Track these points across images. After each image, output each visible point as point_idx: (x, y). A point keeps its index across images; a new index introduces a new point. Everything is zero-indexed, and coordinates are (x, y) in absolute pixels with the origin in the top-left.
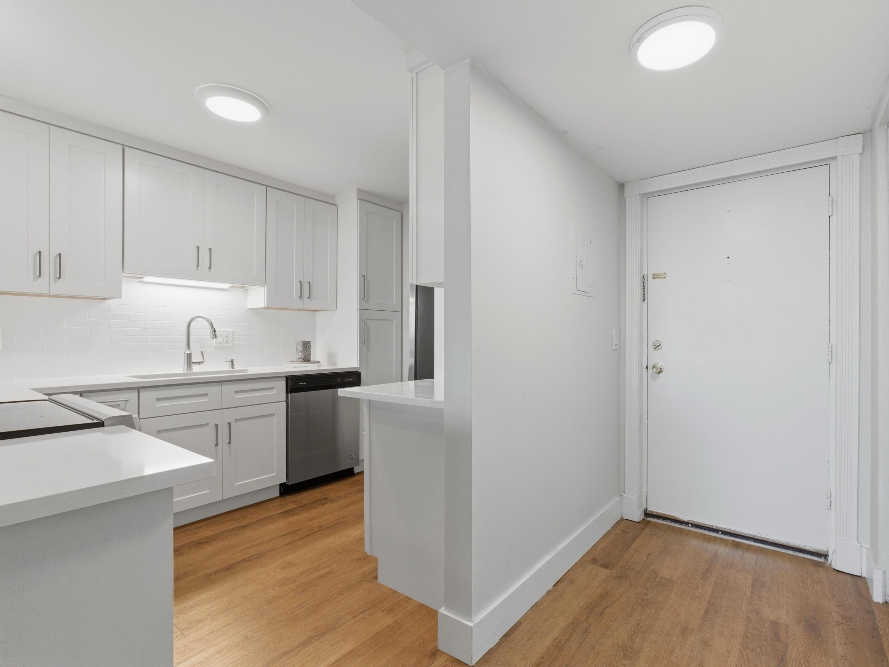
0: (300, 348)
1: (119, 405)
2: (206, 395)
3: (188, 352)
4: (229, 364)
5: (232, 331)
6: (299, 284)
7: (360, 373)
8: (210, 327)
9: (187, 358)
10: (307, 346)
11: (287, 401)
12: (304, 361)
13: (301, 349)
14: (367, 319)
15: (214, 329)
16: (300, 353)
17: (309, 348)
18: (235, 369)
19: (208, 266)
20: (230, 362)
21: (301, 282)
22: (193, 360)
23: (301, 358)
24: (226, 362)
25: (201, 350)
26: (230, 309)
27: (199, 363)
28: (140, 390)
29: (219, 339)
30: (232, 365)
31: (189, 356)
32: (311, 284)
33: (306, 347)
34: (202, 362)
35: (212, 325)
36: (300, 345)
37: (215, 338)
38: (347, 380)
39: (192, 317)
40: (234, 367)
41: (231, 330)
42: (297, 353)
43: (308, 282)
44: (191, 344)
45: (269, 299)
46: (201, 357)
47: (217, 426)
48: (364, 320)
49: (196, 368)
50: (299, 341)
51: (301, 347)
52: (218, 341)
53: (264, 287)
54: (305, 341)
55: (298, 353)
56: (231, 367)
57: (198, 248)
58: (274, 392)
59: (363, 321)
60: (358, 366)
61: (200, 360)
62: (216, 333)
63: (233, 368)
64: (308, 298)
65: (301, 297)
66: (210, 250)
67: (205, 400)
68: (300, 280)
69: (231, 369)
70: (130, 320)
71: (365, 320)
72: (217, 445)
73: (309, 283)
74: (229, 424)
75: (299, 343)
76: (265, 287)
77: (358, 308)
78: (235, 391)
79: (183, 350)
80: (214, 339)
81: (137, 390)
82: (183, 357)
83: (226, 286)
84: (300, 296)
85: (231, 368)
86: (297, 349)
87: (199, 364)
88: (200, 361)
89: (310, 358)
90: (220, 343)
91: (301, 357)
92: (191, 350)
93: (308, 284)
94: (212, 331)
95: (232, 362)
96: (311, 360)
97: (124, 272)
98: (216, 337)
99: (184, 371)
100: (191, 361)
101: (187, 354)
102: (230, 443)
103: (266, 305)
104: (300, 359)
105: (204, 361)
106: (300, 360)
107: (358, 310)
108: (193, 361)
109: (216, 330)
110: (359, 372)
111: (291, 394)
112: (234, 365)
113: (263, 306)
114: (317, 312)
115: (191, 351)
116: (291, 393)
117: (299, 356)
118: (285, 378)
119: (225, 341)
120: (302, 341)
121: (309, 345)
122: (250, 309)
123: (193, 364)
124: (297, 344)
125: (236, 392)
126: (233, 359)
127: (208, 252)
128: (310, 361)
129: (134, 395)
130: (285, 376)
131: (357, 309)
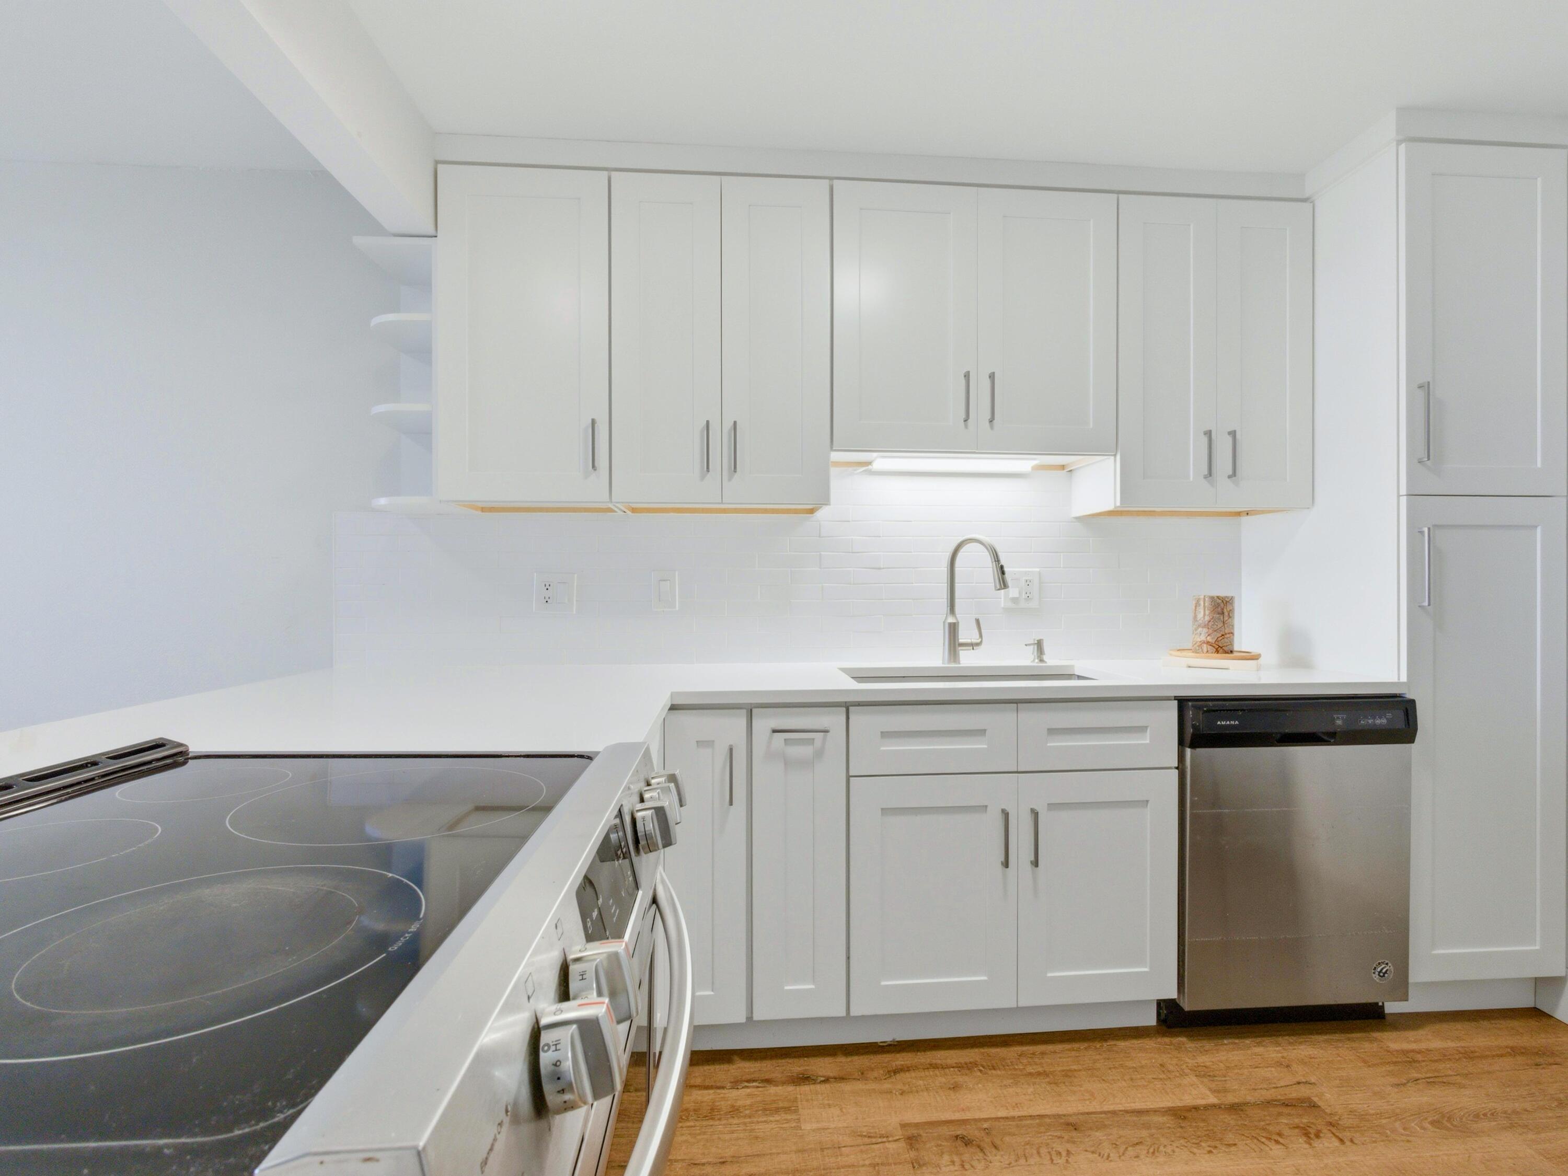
0: (1203, 615)
1: (813, 739)
2: (982, 732)
3: (951, 620)
4: (1034, 648)
5: (1040, 573)
6: (1205, 440)
7: (1413, 702)
8: (994, 563)
9: (950, 633)
10: (1225, 610)
11: (1181, 768)
12: (1217, 651)
13: (1207, 618)
14: (1435, 526)
15: (1002, 567)
16: (1205, 630)
17: (1230, 617)
18: (1046, 662)
19: (989, 417)
20: (1036, 646)
21: (1209, 434)
22: (960, 637)
23: (1208, 643)
24: (1028, 647)
25: (977, 616)
26: (1034, 522)
27: (973, 645)
28: (851, 709)
29: (1013, 592)
30: (1039, 654)
31: (953, 629)
32: (1238, 436)
33: (1223, 613)
34: (978, 644)
35: (996, 558)
36: (1204, 606)
37: (1003, 589)
38: (1370, 721)
39: (959, 541)
40: (1045, 658)
41: (1038, 570)
42: (1196, 630)
43: (1229, 433)
44: (958, 602)
45: (1127, 487)
46: (976, 631)
47: (1006, 815)
48: (1426, 530)
49: (968, 659)
50: (1202, 597)
51: (1207, 612)
52: (1011, 596)
53: (1113, 458)
54: (1218, 597)
55: (1200, 629)
56: (1038, 659)
57: (967, 376)
58: (1146, 740)
59: (1422, 533)
60: (1404, 678)
61: (976, 640)
62: (1006, 575)
63: (1041, 661)
64: (1229, 477)
65: (1210, 473)
66: (992, 376)
67: (980, 745)
68: (1207, 428)
69: (1037, 663)
70: (852, 553)
71: (1429, 529)
72: (1006, 864)
73: (1233, 434)
74: (1035, 814)
75: (1202, 603)
76: (1115, 455)
77: (1403, 491)
78: (1048, 729)
79: (941, 617)
80: (1003, 591)
81: (844, 709)
82: (942, 631)
83: (1024, 464)
84: (1206, 472)
85: (1037, 661)
86: (1195, 617)
87: (972, 648)
88: (974, 641)
89: (1232, 644)
90: (1015, 600)
91: (1209, 639)
92: (957, 616)
93: (1229, 439)
94: (998, 571)
95: (1039, 645)
96: (1236, 648)
97: (834, 448)
98: (1004, 585)
99: (943, 663)
100: (957, 641)
101: (950, 624)
102: (1036, 863)
103: (1118, 504)
104: (1205, 645)
105: (981, 642)
106: (1205, 647)
107: (1404, 500)
108: (961, 641)
109: (1006, 569)
110: (1410, 696)
111: (1193, 750)
112: (1045, 654)
113: (1110, 507)
114: (1245, 519)
115: (956, 618)
116: (1193, 746)
117: (1203, 638)
118: (1176, 701)
119: (1024, 596)
120: (1212, 598)
121: (1229, 608)
122: (1079, 519)
123: (960, 648)
124: (1197, 605)
125: (1052, 731)
126: (1042, 640)
127: (987, 382)
128: (1232, 652)
129: (835, 720)
130: (1176, 698)
131: (1399, 496)
